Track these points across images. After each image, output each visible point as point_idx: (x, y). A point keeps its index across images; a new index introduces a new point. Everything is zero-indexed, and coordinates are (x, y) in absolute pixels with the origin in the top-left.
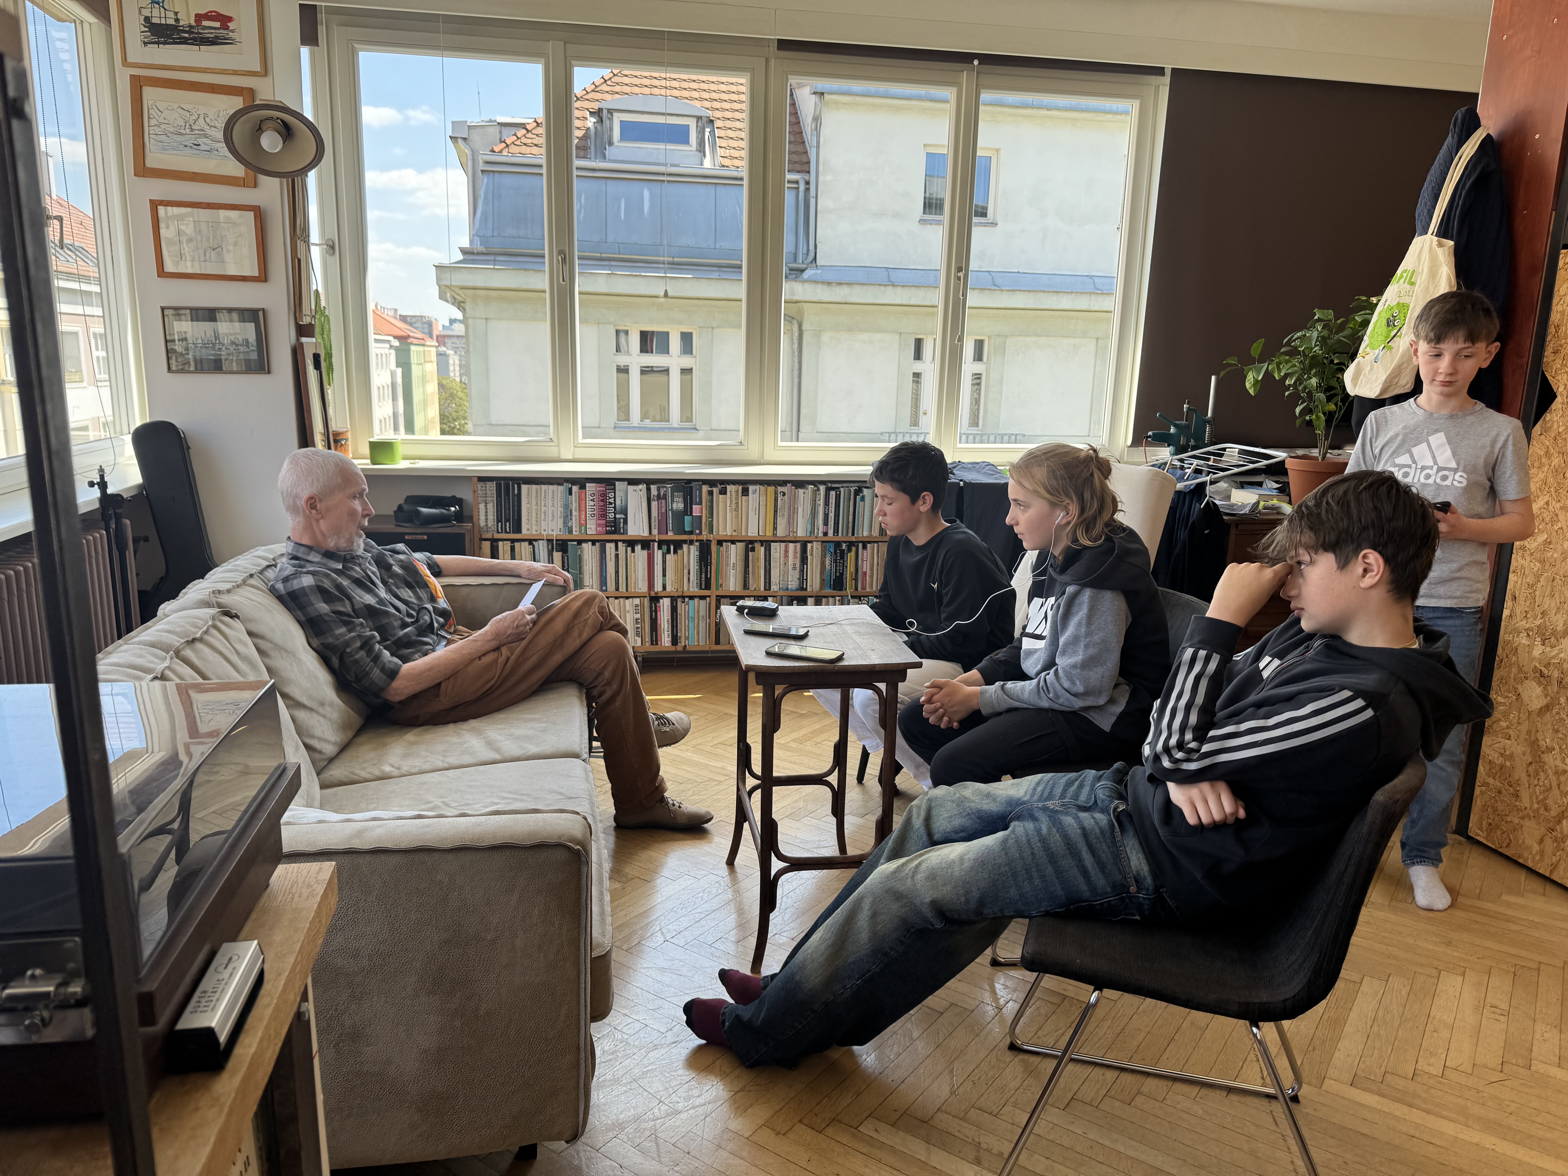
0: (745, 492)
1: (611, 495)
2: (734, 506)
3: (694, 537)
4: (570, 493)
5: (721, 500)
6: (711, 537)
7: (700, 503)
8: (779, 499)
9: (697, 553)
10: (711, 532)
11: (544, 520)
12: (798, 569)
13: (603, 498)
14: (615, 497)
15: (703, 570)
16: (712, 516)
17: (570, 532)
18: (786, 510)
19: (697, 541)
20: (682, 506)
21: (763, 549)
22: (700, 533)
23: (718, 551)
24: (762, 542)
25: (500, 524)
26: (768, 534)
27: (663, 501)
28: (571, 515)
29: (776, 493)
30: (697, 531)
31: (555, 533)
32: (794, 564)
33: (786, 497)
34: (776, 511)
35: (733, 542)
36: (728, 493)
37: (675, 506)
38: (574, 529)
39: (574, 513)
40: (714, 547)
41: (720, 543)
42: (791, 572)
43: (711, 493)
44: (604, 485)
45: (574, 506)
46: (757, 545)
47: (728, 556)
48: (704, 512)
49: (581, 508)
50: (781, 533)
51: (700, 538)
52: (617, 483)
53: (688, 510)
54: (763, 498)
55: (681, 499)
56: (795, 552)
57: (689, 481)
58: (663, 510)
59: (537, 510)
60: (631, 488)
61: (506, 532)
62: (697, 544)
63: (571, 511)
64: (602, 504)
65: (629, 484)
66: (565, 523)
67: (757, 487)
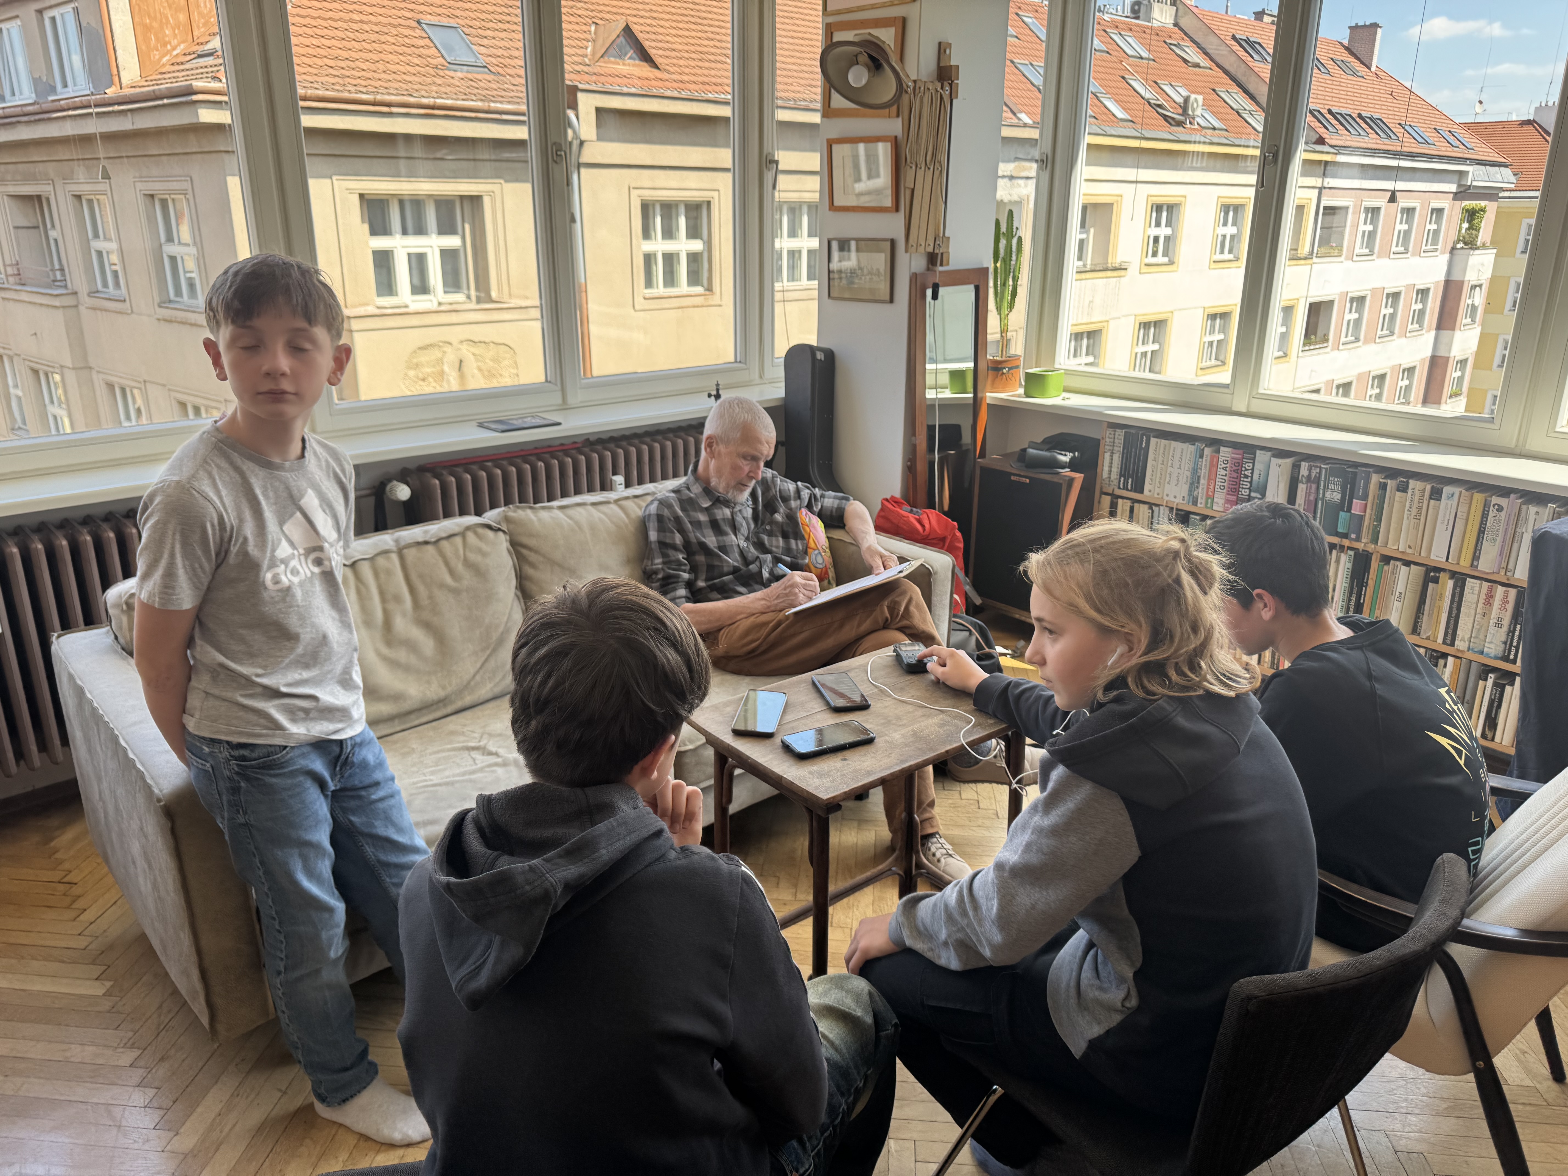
0: (1436, 494)
1: (1248, 466)
2: (1414, 511)
3: (1346, 543)
4: (1201, 457)
5: (1397, 499)
6: (1371, 548)
7: (1365, 497)
8: (1491, 514)
9: (1350, 565)
10: (1375, 540)
11: (1169, 483)
12: (1505, 628)
13: (1237, 469)
14: (1253, 469)
15: (1355, 591)
16: (1379, 519)
17: (1195, 503)
18: (1501, 533)
19: (1350, 548)
20: (1339, 496)
21: (1450, 584)
22: (1358, 539)
23: (1380, 570)
24: (1453, 574)
25: (1122, 479)
26: (1462, 563)
27: (1314, 486)
28: (1198, 482)
29: (1486, 505)
30: (1353, 536)
31: (1177, 501)
32: (1500, 619)
33: (1503, 514)
34: (1481, 532)
35: (1407, 563)
36: (1410, 491)
37: (1328, 495)
38: (1199, 501)
39: (1202, 481)
40: (1375, 564)
41: (1386, 559)
42: (1492, 629)
43: (1383, 487)
44: (1241, 452)
45: (1204, 472)
46: (1443, 576)
47: (1394, 582)
48: (1368, 511)
49: (1212, 477)
50: (1486, 564)
51: (1356, 545)
52: (1258, 452)
53: (1345, 505)
54: (1463, 509)
55: (1338, 488)
56: (1505, 601)
57: (1356, 465)
58: (1312, 498)
59: (1162, 469)
60: (1275, 461)
61: (1127, 490)
62: (1351, 553)
63: (1199, 477)
64: (1235, 475)
65: (1274, 456)
66: (1190, 491)
67: (1456, 490)
